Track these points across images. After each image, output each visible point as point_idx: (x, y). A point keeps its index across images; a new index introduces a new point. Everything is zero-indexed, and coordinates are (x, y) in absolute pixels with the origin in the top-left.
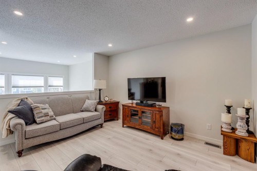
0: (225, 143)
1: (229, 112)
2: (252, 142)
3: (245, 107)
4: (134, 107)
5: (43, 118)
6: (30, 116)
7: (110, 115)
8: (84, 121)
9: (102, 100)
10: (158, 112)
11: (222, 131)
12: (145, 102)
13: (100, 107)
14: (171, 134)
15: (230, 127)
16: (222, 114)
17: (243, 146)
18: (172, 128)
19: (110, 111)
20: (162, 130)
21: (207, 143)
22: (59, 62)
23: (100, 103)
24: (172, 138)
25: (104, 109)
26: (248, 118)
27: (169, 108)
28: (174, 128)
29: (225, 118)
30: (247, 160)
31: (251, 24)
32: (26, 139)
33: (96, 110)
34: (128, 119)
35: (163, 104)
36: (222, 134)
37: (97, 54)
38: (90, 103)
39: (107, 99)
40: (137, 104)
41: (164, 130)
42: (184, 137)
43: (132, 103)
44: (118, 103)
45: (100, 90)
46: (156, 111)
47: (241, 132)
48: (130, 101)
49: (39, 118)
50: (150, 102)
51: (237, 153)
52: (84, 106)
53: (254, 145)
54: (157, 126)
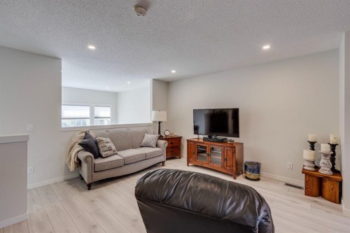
0: (306, 182)
1: (313, 148)
2: (336, 181)
3: (331, 143)
4: (201, 143)
5: (108, 152)
6: (96, 149)
7: (172, 152)
8: (146, 157)
9: (162, 134)
10: (229, 149)
11: (304, 169)
12: (213, 137)
13: (162, 142)
14: (245, 173)
15: (313, 165)
16: (304, 151)
17: (327, 186)
18: (246, 166)
19: (172, 147)
20: (234, 169)
21: (287, 185)
22: (107, 88)
23: (161, 138)
24: (247, 178)
25: (166, 145)
26: (333, 155)
27: (242, 144)
28: (249, 166)
29: (308, 154)
30: (331, 200)
31: (339, 49)
32: (95, 172)
33: (157, 146)
34: (194, 156)
35: (236, 140)
36: (303, 172)
37: (156, 81)
38: (150, 137)
39: (167, 133)
40: (204, 139)
41: (237, 169)
42: (261, 177)
43: (198, 139)
44: (180, 138)
45: (159, 123)
46: (227, 147)
47: (325, 170)
48: (196, 136)
49: (104, 151)
50: (220, 137)
51: (320, 194)
52: (144, 141)
53: (338, 184)
54: (229, 164)
